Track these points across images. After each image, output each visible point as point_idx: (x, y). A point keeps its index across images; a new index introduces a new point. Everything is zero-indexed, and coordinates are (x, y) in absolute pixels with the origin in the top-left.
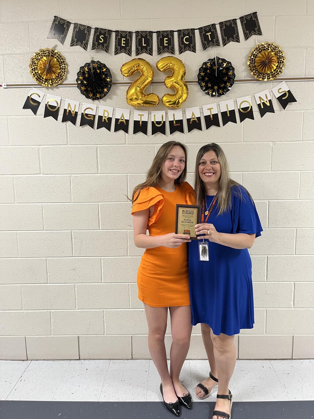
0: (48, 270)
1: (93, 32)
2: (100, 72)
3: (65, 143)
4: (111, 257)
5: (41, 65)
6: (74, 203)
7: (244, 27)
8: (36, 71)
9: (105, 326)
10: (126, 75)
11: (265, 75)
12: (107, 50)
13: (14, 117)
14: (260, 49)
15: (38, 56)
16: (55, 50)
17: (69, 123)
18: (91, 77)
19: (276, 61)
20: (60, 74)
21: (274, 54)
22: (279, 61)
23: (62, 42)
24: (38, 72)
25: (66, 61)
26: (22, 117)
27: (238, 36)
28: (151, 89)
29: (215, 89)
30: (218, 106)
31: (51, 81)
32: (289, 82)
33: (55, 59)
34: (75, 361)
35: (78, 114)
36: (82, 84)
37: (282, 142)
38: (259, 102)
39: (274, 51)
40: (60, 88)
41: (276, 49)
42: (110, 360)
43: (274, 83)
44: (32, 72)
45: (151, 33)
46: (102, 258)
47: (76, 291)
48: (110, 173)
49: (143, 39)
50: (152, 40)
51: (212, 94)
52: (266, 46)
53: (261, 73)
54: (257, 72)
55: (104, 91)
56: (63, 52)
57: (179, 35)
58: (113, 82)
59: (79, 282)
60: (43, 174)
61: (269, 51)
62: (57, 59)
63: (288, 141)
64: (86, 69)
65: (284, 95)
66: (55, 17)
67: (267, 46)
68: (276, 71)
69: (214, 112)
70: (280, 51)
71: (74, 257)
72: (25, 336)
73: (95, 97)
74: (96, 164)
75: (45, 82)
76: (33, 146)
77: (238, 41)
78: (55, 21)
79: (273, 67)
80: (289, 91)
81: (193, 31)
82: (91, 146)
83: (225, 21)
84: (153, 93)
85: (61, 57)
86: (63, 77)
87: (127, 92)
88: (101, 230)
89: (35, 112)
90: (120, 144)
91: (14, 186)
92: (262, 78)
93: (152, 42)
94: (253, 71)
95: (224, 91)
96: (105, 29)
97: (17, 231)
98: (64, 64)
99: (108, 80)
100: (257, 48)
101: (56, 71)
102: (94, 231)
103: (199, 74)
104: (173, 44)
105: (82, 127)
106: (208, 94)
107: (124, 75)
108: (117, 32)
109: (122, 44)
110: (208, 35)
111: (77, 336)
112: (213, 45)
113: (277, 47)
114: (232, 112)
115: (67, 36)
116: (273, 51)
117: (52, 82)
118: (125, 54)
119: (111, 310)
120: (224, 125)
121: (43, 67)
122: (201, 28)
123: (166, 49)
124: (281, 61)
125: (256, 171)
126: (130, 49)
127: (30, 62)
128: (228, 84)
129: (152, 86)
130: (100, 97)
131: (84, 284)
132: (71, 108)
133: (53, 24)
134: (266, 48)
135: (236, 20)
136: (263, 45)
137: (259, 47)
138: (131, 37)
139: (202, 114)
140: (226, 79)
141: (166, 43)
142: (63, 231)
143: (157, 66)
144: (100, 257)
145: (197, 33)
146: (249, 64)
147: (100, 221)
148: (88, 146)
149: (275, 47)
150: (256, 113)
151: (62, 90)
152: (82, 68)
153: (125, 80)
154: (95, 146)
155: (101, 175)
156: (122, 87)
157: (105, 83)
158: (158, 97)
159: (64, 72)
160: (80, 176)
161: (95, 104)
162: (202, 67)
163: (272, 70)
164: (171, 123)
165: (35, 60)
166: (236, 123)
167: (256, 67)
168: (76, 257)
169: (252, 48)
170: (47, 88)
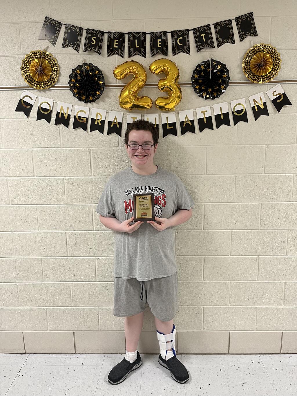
0: (43, 269)
1: (84, 33)
2: (93, 74)
3: (57, 146)
4: (105, 257)
5: (32, 67)
6: (68, 205)
7: (239, 28)
8: (28, 74)
9: (100, 322)
10: (119, 78)
11: (260, 78)
12: (99, 52)
13: (6, 120)
14: (255, 51)
15: (29, 58)
16: (46, 52)
17: (62, 126)
18: (84, 80)
19: (271, 63)
20: (52, 77)
21: (270, 56)
22: (275, 63)
23: (54, 43)
24: (29, 75)
25: (58, 63)
26: (15, 119)
27: (233, 37)
28: (144, 92)
29: (209, 92)
30: (212, 109)
31: (43, 83)
32: (284, 85)
33: (47, 61)
34: (71, 355)
35: (71, 116)
36: (74, 87)
37: (276, 145)
38: (253, 105)
39: (270, 53)
40: (52, 90)
41: (271, 51)
42: (104, 354)
43: (269, 85)
44: (24, 75)
45: (144, 34)
46: (97, 257)
47: (71, 289)
48: (103, 176)
49: (136, 40)
50: (145, 41)
51: (206, 96)
52: (261, 47)
53: (256, 76)
54: (252, 74)
55: (97, 94)
56: (55, 54)
57: (173, 36)
58: (105, 85)
59: (74, 281)
60: (37, 176)
61: (264, 53)
62: (49, 61)
63: (281, 144)
64: (78, 71)
65: (279, 98)
66: (46, 17)
67: (263, 48)
68: (271, 73)
69: (208, 115)
70: (276, 53)
71: (68, 256)
72: (22, 331)
73: (88, 100)
74: (90, 167)
75: (37, 84)
76: (26, 149)
77: (233, 42)
78: (46, 21)
79: (268, 69)
80: (284, 94)
81: (187, 32)
82: (84, 148)
83: (220, 22)
84: (146, 96)
85: (53, 59)
86: (54, 79)
87: (120, 95)
88: (95, 231)
89: (28, 115)
90: (113, 147)
91: (9, 188)
92: (257, 81)
93: (145, 43)
94: (248, 73)
95: (218, 94)
96: (98, 30)
97: (13, 232)
98: (56, 66)
99: (101, 82)
100: (252, 50)
101: (47, 73)
102: (88, 231)
103: (193, 76)
104: (167, 46)
105: (75, 130)
106: (201, 96)
107: (116, 78)
108: (109, 33)
109: (115, 46)
110: (202, 36)
111: (73, 331)
112: (207, 47)
113: (273, 49)
114: (226, 115)
115: (59, 37)
116: (268, 53)
117: (44, 85)
118: (118, 56)
119: (105, 307)
120: (217, 127)
121: (34, 69)
122: (195, 29)
123: (159, 51)
124: (277, 63)
125: (249, 174)
126: (123, 51)
127: (20, 65)
128: (222, 87)
129: (145, 89)
130: (93, 100)
131: (78, 282)
132: (63, 111)
133: (44, 24)
134: (261, 50)
135: (231, 20)
136: (258, 47)
137: (254, 48)
138: (124, 38)
139: (195, 117)
140: (220, 81)
141: (159, 44)
142: (58, 232)
143: (150, 69)
144: (95, 257)
145: (191, 33)
146: (243, 65)
147: (94, 222)
148: (82, 148)
149: (271, 48)
150: (250, 115)
151: (54, 92)
152: (74, 70)
153: (118, 83)
154: (88, 149)
155: (95, 177)
156: (115, 89)
157: (98, 86)
158: (151, 100)
159: (56, 74)
160: (74, 178)
161: (88, 107)
162: (196, 69)
163: (268, 73)
164: (164, 125)
165: (27, 62)
166: (230, 126)
167: (251, 69)
168: (71, 256)
169: (248, 50)
170: (40, 91)
